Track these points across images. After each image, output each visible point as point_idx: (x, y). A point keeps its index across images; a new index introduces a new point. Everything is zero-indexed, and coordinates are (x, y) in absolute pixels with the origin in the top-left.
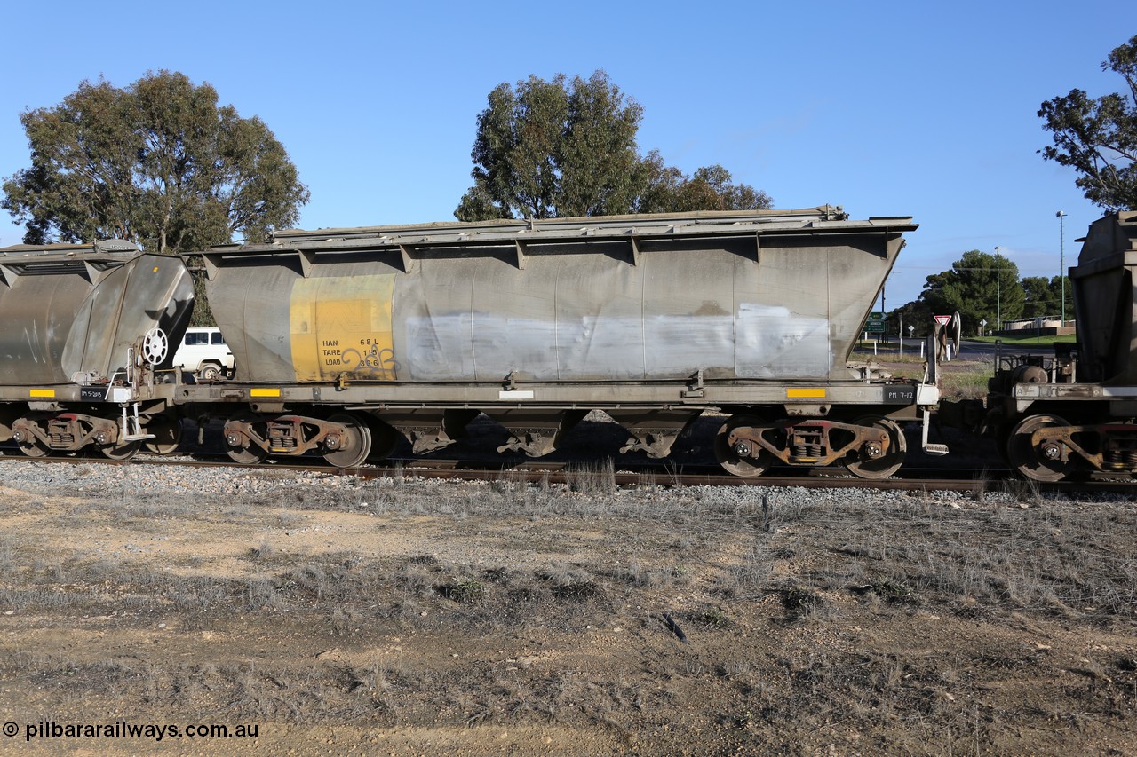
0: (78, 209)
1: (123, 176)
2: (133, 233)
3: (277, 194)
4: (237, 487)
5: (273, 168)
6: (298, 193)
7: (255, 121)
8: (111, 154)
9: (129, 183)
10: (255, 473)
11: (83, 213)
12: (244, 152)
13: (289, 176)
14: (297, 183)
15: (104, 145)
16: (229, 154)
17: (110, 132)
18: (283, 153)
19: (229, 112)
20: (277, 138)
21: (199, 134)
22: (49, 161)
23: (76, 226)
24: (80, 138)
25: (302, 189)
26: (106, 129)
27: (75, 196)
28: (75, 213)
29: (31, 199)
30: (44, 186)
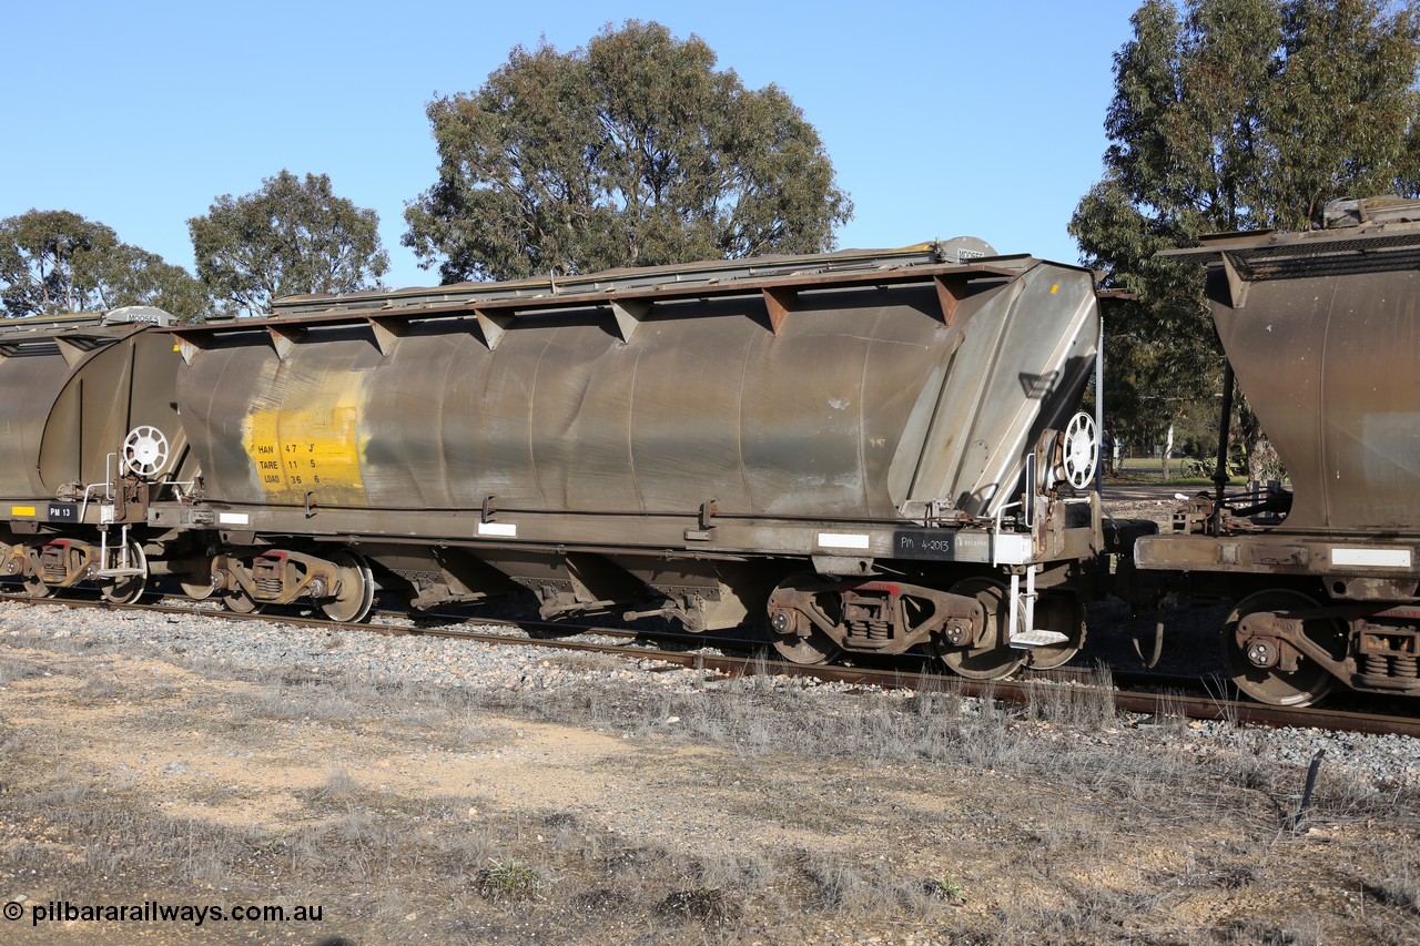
5: (794, 168)
6: (834, 205)
7: (771, 93)
8: (547, 157)
11: (506, 249)
12: (750, 144)
13: (819, 178)
14: (832, 188)
16: (727, 148)
17: (545, 122)
19: (728, 81)
20: (806, 119)
21: (679, 118)
22: (459, 172)
23: (499, 268)
24: (505, 135)
25: (840, 200)
26: (538, 118)
27: (493, 223)
28: (494, 249)
29: (438, 230)
30: (458, 208)
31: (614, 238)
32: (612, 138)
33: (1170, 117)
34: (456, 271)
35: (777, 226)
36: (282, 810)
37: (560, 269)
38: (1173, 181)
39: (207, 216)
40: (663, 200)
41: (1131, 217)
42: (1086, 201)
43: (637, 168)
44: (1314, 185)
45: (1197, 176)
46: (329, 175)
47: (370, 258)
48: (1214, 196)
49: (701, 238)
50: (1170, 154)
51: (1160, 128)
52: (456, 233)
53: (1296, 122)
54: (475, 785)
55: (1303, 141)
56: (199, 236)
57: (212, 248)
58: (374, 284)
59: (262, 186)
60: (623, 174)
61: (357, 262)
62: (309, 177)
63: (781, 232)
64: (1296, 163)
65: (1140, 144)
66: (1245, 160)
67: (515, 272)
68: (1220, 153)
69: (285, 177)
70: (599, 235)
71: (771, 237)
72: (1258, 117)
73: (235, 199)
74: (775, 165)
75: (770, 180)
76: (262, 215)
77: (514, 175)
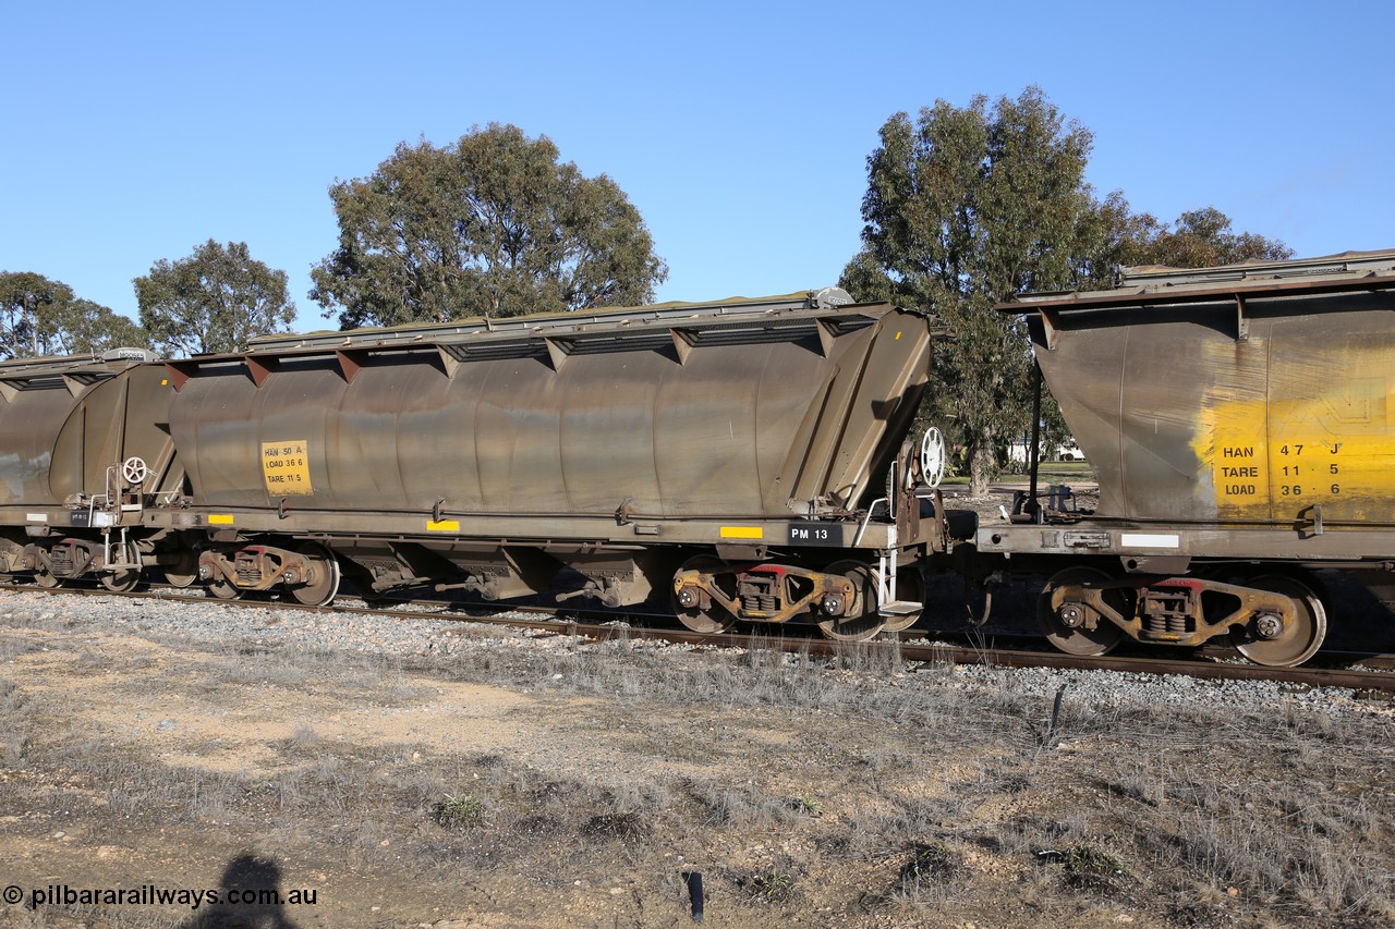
0: (387, 298)
1: (447, 258)
3: (627, 271)
5: (622, 239)
6: (653, 268)
7: (602, 180)
8: (426, 229)
11: (394, 302)
12: (587, 220)
13: (641, 247)
14: (652, 255)
15: (420, 218)
16: (569, 223)
17: (425, 202)
18: (636, 219)
19: (570, 171)
20: (630, 201)
21: (531, 200)
22: (356, 241)
23: (387, 317)
24: (392, 211)
25: (657, 264)
26: (420, 198)
27: (383, 281)
28: (383, 301)
29: (338, 287)
30: (355, 271)
31: (480, 293)
32: (477, 214)
33: (910, 205)
34: (352, 319)
35: (608, 284)
36: (261, 758)
37: (437, 318)
38: (914, 254)
39: (148, 276)
40: (518, 263)
41: (883, 280)
42: (849, 267)
43: (497, 238)
44: (1015, 259)
45: (931, 250)
46: (247, 243)
47: (281, 309)
48: (944, 266)
49: (549, 293)
50: (911, 233)
51: (904, 214)
52: (353, 290)
53: (1001, 212)
54: (412, 734)
55: (1006, 227)
56: (142, 292)
57: (152, 302)
58: (285, 330)
59: (193, 252)
60: (488, 243)
61: (270, 313)
62: (231, 245)
63: (612, 289)
64: (1003, 242)
65: (889, 225)
66: (965, 240)
67: (401, 320)
68: (947, 233)
69: (212, 245)
70: (468, 291)
71: (604, 294)
72: (974, 207)
73: (170, 263)
74: (607, 237)
75: (603, 248)
76: (193, 275)
77: (399, 243)
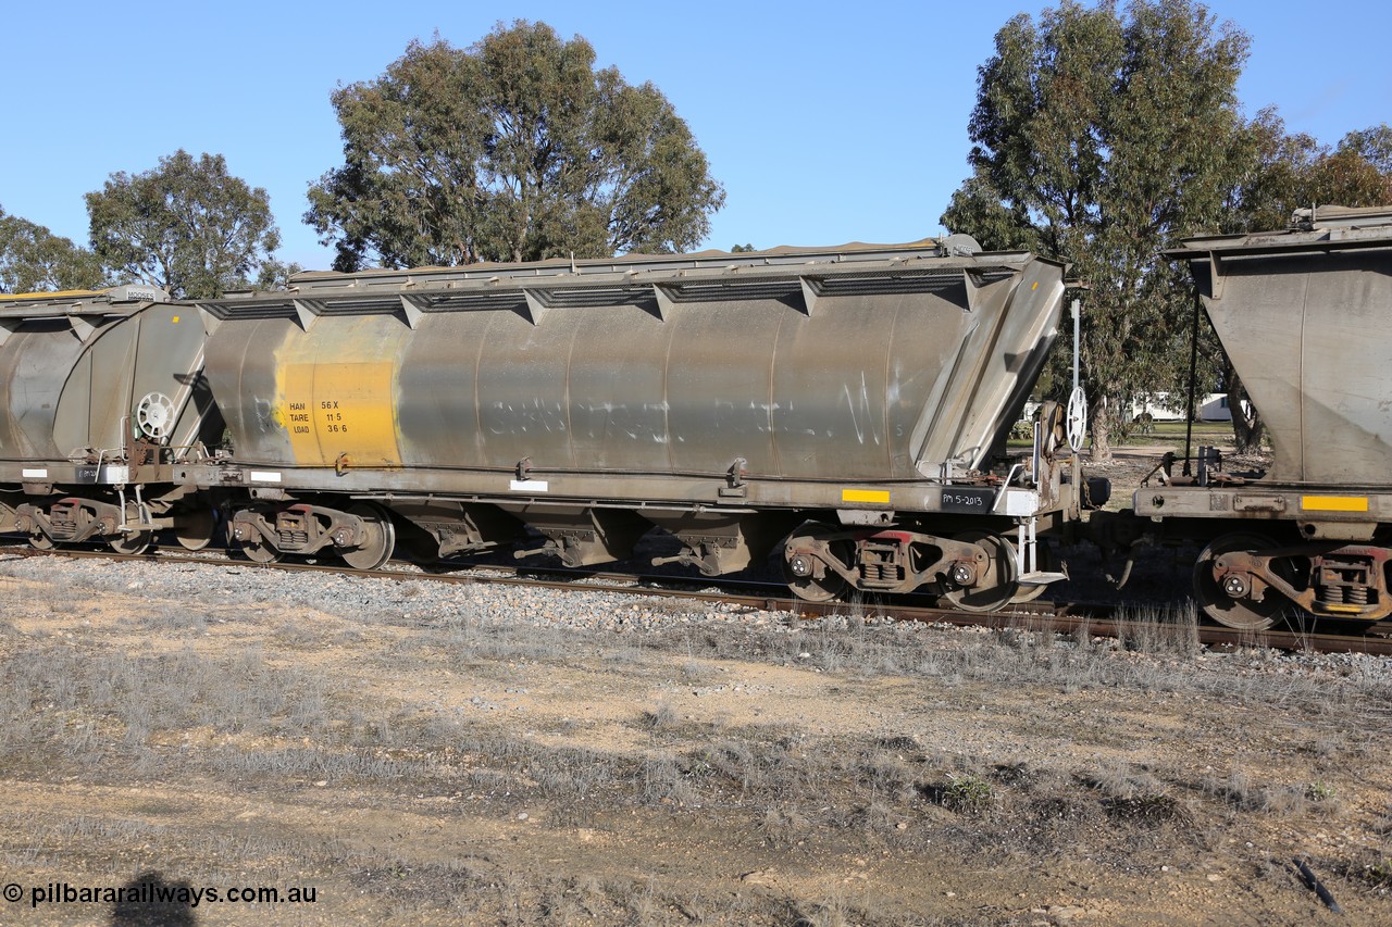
0: (404, 222)
1: (464, 175)
2: (476, 255)
3: (679, 195)
4: (621, 622)
5: (674, 157)
6: (708, 193)
7: (647, 90)
8: (449, 144)
9: (472, 183)
10: (646, 603)
11: (412, 228)
12: (632, 135)
13: (695, 169)
14: (707, 179)
15: (439, 131)
16: (612, 137)
17: (448, 111)
18: (686, 136)
19: (611, 77)
20: (678, 114)
22: (366, 156)
25: (714, 189)
26: (443, 109)
27: (400, 204)
28: (399, 228)
29: (341, 209)
31: (513, 220)
33: (1036, 124)
34: (351, 248)
39: (102, 193)
46: (224, 155)
47: (263, 234)
51: (1026, 134)
56: (96, 211)
57: (109, 222)
58: (266, 259)
59: (158, 164)
61: (252, 236)
62: (206, 157)
69: (182, 157)
71: (650, 223)
73: (129, 176)
76: (158, 191)
